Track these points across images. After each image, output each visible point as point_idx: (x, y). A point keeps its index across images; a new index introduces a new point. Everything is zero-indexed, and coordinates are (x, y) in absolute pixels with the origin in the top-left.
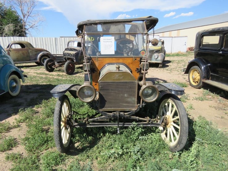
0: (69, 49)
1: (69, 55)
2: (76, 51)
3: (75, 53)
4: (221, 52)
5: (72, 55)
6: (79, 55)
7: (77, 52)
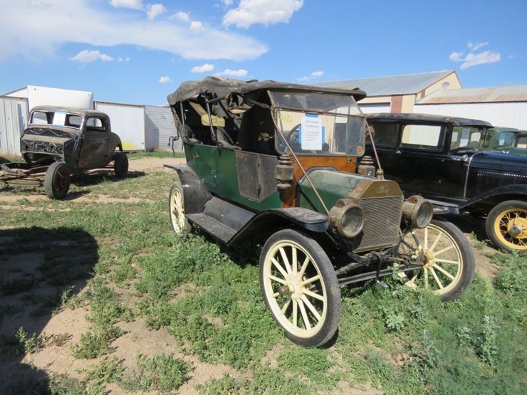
0: (39, 132)
1: (43, 147)
2: (64, 137)
3: (65, 143)
4: (399, 152)
5: (52, 147)
6: (76, 147)
7: (67, 139)
